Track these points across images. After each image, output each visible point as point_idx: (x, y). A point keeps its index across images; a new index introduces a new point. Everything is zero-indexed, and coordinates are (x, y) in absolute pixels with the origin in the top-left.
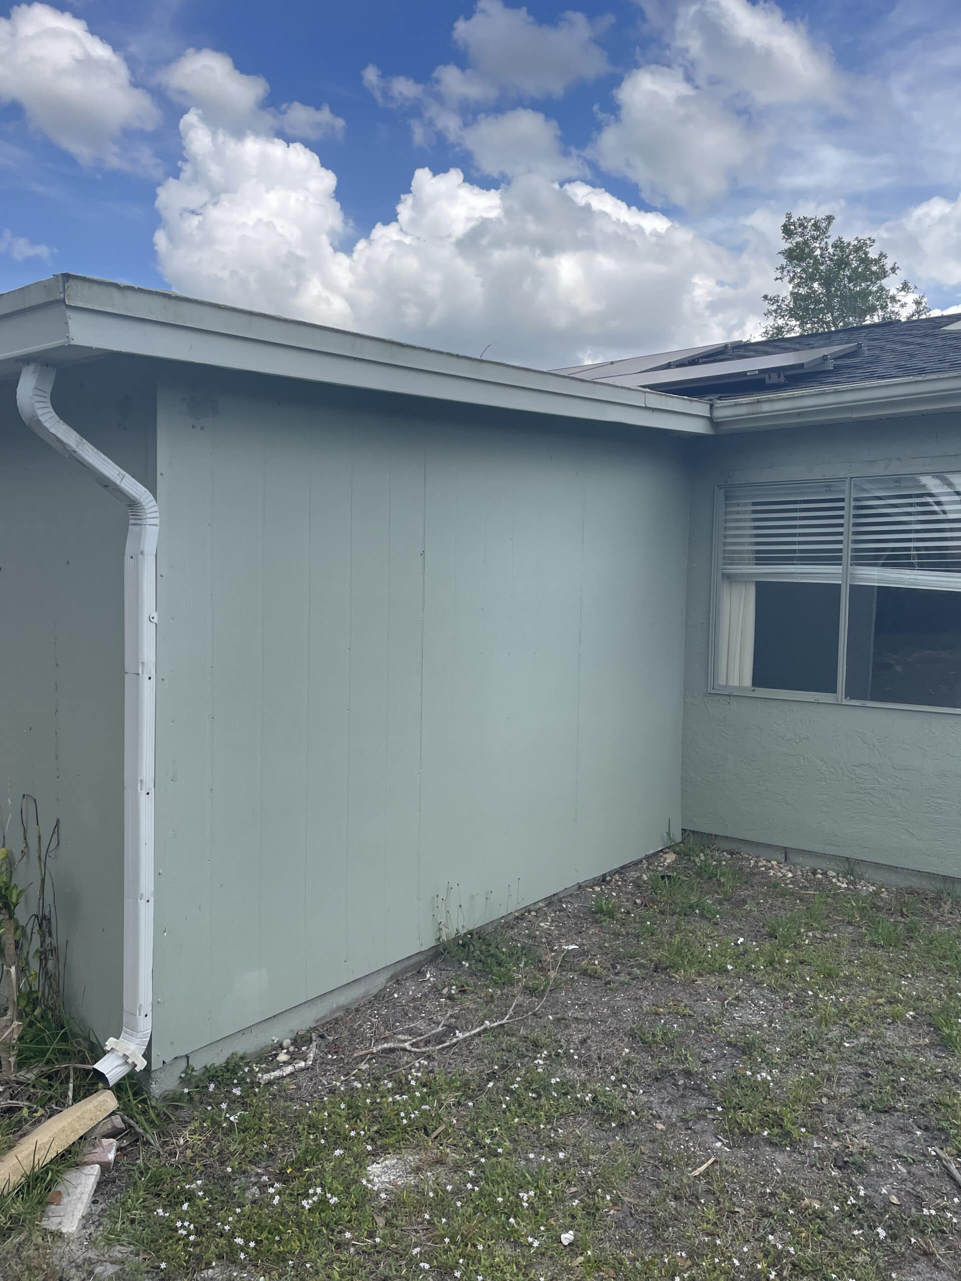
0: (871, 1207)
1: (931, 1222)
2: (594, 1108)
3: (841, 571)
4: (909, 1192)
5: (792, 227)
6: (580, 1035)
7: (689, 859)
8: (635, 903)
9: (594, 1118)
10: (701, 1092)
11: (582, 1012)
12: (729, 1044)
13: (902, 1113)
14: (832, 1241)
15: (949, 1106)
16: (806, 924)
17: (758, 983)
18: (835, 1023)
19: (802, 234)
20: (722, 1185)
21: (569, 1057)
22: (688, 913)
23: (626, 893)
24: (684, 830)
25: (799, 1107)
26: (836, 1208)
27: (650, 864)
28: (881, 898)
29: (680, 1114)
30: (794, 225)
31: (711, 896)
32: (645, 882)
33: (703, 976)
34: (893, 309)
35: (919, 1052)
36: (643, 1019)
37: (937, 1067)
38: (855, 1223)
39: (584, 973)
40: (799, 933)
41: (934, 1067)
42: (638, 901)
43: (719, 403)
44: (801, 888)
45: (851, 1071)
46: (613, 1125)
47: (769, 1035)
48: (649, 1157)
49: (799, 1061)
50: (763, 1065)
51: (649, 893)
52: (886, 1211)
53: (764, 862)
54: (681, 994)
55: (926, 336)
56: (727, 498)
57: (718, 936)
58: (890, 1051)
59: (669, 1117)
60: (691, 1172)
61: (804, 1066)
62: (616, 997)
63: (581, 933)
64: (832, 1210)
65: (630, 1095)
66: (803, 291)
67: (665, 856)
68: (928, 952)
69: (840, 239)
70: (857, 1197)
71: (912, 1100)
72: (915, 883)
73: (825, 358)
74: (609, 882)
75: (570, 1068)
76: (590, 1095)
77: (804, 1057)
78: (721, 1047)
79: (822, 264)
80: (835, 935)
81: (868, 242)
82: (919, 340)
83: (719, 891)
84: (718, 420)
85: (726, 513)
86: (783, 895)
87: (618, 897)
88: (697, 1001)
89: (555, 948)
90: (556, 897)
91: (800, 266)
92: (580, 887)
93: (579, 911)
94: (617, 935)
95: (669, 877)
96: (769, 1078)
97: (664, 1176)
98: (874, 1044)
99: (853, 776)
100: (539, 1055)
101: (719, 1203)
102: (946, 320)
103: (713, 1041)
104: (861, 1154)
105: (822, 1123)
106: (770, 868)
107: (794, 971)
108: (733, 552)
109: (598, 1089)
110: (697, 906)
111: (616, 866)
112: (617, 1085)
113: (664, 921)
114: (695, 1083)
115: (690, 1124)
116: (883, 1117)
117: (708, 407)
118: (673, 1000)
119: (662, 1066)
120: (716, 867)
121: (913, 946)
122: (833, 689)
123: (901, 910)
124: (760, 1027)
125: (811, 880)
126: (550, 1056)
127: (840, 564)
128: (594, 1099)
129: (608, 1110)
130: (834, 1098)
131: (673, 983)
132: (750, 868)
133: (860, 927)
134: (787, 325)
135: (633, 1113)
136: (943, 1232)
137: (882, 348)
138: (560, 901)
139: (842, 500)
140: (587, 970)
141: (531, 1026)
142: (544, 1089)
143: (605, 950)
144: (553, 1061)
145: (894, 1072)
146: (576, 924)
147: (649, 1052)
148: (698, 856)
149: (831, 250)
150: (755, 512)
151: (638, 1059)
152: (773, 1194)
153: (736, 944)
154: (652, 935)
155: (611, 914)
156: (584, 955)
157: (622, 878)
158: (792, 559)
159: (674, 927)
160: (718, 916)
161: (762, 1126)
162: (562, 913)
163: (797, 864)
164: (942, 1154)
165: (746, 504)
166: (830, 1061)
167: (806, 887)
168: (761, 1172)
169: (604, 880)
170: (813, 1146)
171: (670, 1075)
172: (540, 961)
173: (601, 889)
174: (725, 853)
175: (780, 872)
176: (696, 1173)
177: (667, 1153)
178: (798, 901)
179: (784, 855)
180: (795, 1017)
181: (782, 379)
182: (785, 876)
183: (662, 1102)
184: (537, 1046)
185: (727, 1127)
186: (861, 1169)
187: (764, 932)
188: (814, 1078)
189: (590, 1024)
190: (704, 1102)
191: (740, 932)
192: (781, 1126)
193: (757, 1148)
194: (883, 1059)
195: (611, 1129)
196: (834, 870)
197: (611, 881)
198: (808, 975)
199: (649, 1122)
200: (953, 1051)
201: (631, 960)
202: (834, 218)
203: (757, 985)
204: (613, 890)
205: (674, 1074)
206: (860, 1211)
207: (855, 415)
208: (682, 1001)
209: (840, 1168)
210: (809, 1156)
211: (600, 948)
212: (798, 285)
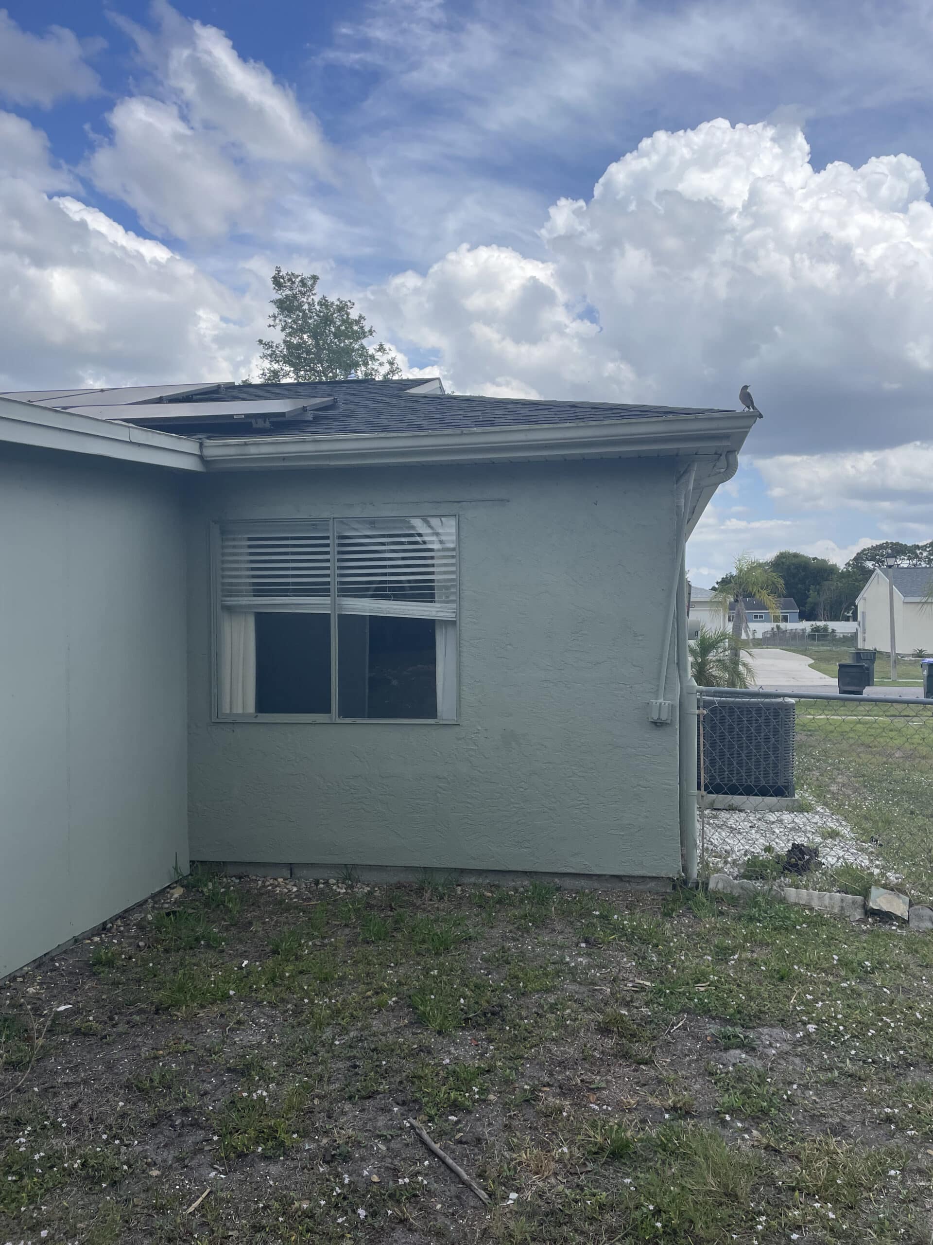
0: (355, 1191)
1: (406, 1189)
2: (83, 1173)
3: (329, 602)
4: (387, 1167)
5: (282, 280)
6: (70, 1101)
7: (198, 891)
8: (138, 946)
9: (84, 1184)
10: (199, 1126)
11: (74, 1075)
12: (229, 1070)
13: (383, 1095)
14: (320, 1235)
15: (422, 1078)
16: (308, 934)
17: (259, 1003)
18: (329, 1024)
19: (291, 289)
20: (216, 1214)
21: (55, 1125)
22: (193, 946)
23: (129, 937)
24: (192, 862)
25: (293, 1114)
26: (323, 1203)
27: (156, 903)
28: (375, 897)
29: (177, 1154)
30: (283, 279)
31: (216, 924)
32: (149, 923)
33: (205, 1007)
34: (373, 367)
35: (399, 1033)
36: (141, 1067)
37: (414, 1044)
38: (340, 1211)
39: (78, 1032)
40: (300, 945)
41: (411, 1044)
42: (141, 944)
43: (208, 442)
44: (305, 900)
45: (341, 1066)
46: (104, 1185)
47: (267, 1052)
48: (144, 1208)
49: (295, 1069)
50: (261, 1082)
51: (154, 932)
52: (368, 1192)
53: (271, 881)
54: (183, 1031)
55: (392, 396)
56: (223, 532)
57: (223, 964)
58: (376, 1039)
59: (164, 1161)
60: (185, 1210)
61: (298, 1073)
62: (113, 1050)
63: (76, 990)
64: (319, 1206)
65: (123, 1149)
66: (295, 341)
67: (172, 891)
68: (411, 939)
69: (324, 297)
70: (342, 1186)
71: (392, 1080)
72: (402, 878)
73: (304, 409)
74: (109, 930)
75: (57, 1138)
76: (79, 1161)
77: (299, 1065)
78: (221, 1075)
79: (311, 318)
80: (333, 940)
81: (349, 304)
82: (387, 400)
83: (226, 917)
84: (208, 459)
85: (223, 547)
86: (287, 910)
87: (120, 943)
88: (198, 1034)
89: (45, 1012)
90: (48, 956)
91: (291, 318)
92: (76, 940)
93: (74, 967)
94: (116, 984)
95: (174, 913)
96: (265, 1094)
97: (158, 1221)
98: (362, 1035)
99: (348, 788)
100: (21, 1134)
101: (213, 1232)
102: (410, 383)
103: (212, 1071)
104: (347, 1143)
105: (313, 1124)
106: (276, 886)
107: (294, 982)
108: (231, 584)
109: (89, 1152)
110: (203, 937)
111: (118, 911)
112: (110, 1143)
113: (168, 959)
114: (193, 1119)
115: (186, 1162)
116: (367, 1103)
117: (198, 445)
118: (173, 1040)
119: (159, 1110)
120: (224, 894)
121: (399, 936)
122: (328, 710)
123: (391, 905)
124: (259, 1045)
125: (314, 891)
126: (35, 1131)
127: (329, 596)
128: (84, 1165)
129: (99, 1171)
130: (325, 1097)
131: (174, 1021)
132: (257, 889)
133: (355, 928)
134: (282, 369)
135: (125, 1167)
136: (415, 1196)
137: (357, 404)
138: (52, 960)
139: (327, 538)
140: (80, 1029)
141: (13, 1103)
142: (27, 1169)
143: (102, 1003)
144: (39, 1135)
145: (378, 1058)
146: (70, 982)
147: (146, 1099)
148: (206, 885)
149: (318, 307)
150: (250, 547)
151: (133, 1110)
152: (265, 1208)
153: (241, 968)
154: (155, 976)
155: (110, 963)
156: (78, 1013)
157: (124, 922)
158: (287, 591)
159: (178, 963)
160: (223, 943)
161: (257, 1144)
162: (54, 973)
163: (301, 877)
164: (415, 1123)
165: (240, 540)
166: (323, 1062)
167: (309, 898)
168: (256, 1189)
169: (104, 929)
170: (304, 1148)
171: (166, 1118)
172: (26, 1030)
173: (101, 938)
174: (234, 879)
175: (286, 888)
176: (191, 1209)
177: (162, 1198)
178: (301, 914)
179: (289, 872)
180: (293, 1027)
181: (268, 425)
182: (290, 891)
183: (158, 1148)
184: (19, 1124)
185: (223, 1155)
186: (346, 1158)
187: (268, 951)
188: (306, 1082)
189: (82, 1086)
190: (201, 1134)
191: (244, 955)
192: (276, 1138)
193: (252, 1166)
194: (369, 1048)
195: (102, 1191)
196: (334, 878)
197: (111, 928)
198: (306, 984)
199: (144, 1171)
200: (427, 1026)
201: (130, 1007)
202: (318, 278)
203: (258, 1004)
204: (113, 937)
205: (171, 1116)
206: (345, 1198)
207: (332, 463)
208: (183, 1038)
209: (328, 1163)
210: (301, 1160)
211: (97, 1002)
212: (290, 334)
